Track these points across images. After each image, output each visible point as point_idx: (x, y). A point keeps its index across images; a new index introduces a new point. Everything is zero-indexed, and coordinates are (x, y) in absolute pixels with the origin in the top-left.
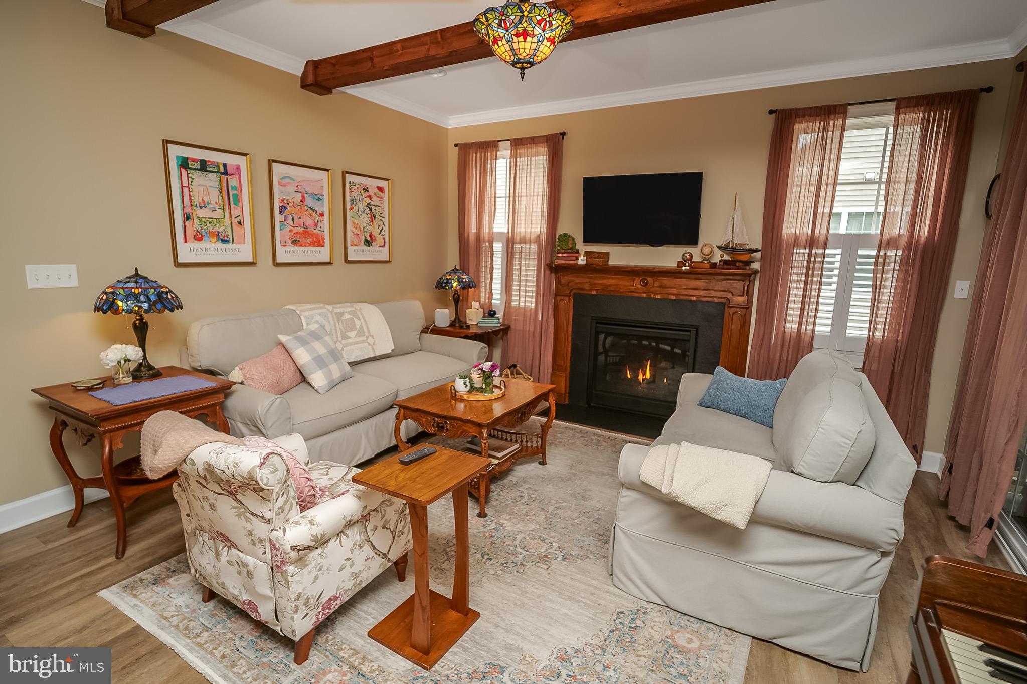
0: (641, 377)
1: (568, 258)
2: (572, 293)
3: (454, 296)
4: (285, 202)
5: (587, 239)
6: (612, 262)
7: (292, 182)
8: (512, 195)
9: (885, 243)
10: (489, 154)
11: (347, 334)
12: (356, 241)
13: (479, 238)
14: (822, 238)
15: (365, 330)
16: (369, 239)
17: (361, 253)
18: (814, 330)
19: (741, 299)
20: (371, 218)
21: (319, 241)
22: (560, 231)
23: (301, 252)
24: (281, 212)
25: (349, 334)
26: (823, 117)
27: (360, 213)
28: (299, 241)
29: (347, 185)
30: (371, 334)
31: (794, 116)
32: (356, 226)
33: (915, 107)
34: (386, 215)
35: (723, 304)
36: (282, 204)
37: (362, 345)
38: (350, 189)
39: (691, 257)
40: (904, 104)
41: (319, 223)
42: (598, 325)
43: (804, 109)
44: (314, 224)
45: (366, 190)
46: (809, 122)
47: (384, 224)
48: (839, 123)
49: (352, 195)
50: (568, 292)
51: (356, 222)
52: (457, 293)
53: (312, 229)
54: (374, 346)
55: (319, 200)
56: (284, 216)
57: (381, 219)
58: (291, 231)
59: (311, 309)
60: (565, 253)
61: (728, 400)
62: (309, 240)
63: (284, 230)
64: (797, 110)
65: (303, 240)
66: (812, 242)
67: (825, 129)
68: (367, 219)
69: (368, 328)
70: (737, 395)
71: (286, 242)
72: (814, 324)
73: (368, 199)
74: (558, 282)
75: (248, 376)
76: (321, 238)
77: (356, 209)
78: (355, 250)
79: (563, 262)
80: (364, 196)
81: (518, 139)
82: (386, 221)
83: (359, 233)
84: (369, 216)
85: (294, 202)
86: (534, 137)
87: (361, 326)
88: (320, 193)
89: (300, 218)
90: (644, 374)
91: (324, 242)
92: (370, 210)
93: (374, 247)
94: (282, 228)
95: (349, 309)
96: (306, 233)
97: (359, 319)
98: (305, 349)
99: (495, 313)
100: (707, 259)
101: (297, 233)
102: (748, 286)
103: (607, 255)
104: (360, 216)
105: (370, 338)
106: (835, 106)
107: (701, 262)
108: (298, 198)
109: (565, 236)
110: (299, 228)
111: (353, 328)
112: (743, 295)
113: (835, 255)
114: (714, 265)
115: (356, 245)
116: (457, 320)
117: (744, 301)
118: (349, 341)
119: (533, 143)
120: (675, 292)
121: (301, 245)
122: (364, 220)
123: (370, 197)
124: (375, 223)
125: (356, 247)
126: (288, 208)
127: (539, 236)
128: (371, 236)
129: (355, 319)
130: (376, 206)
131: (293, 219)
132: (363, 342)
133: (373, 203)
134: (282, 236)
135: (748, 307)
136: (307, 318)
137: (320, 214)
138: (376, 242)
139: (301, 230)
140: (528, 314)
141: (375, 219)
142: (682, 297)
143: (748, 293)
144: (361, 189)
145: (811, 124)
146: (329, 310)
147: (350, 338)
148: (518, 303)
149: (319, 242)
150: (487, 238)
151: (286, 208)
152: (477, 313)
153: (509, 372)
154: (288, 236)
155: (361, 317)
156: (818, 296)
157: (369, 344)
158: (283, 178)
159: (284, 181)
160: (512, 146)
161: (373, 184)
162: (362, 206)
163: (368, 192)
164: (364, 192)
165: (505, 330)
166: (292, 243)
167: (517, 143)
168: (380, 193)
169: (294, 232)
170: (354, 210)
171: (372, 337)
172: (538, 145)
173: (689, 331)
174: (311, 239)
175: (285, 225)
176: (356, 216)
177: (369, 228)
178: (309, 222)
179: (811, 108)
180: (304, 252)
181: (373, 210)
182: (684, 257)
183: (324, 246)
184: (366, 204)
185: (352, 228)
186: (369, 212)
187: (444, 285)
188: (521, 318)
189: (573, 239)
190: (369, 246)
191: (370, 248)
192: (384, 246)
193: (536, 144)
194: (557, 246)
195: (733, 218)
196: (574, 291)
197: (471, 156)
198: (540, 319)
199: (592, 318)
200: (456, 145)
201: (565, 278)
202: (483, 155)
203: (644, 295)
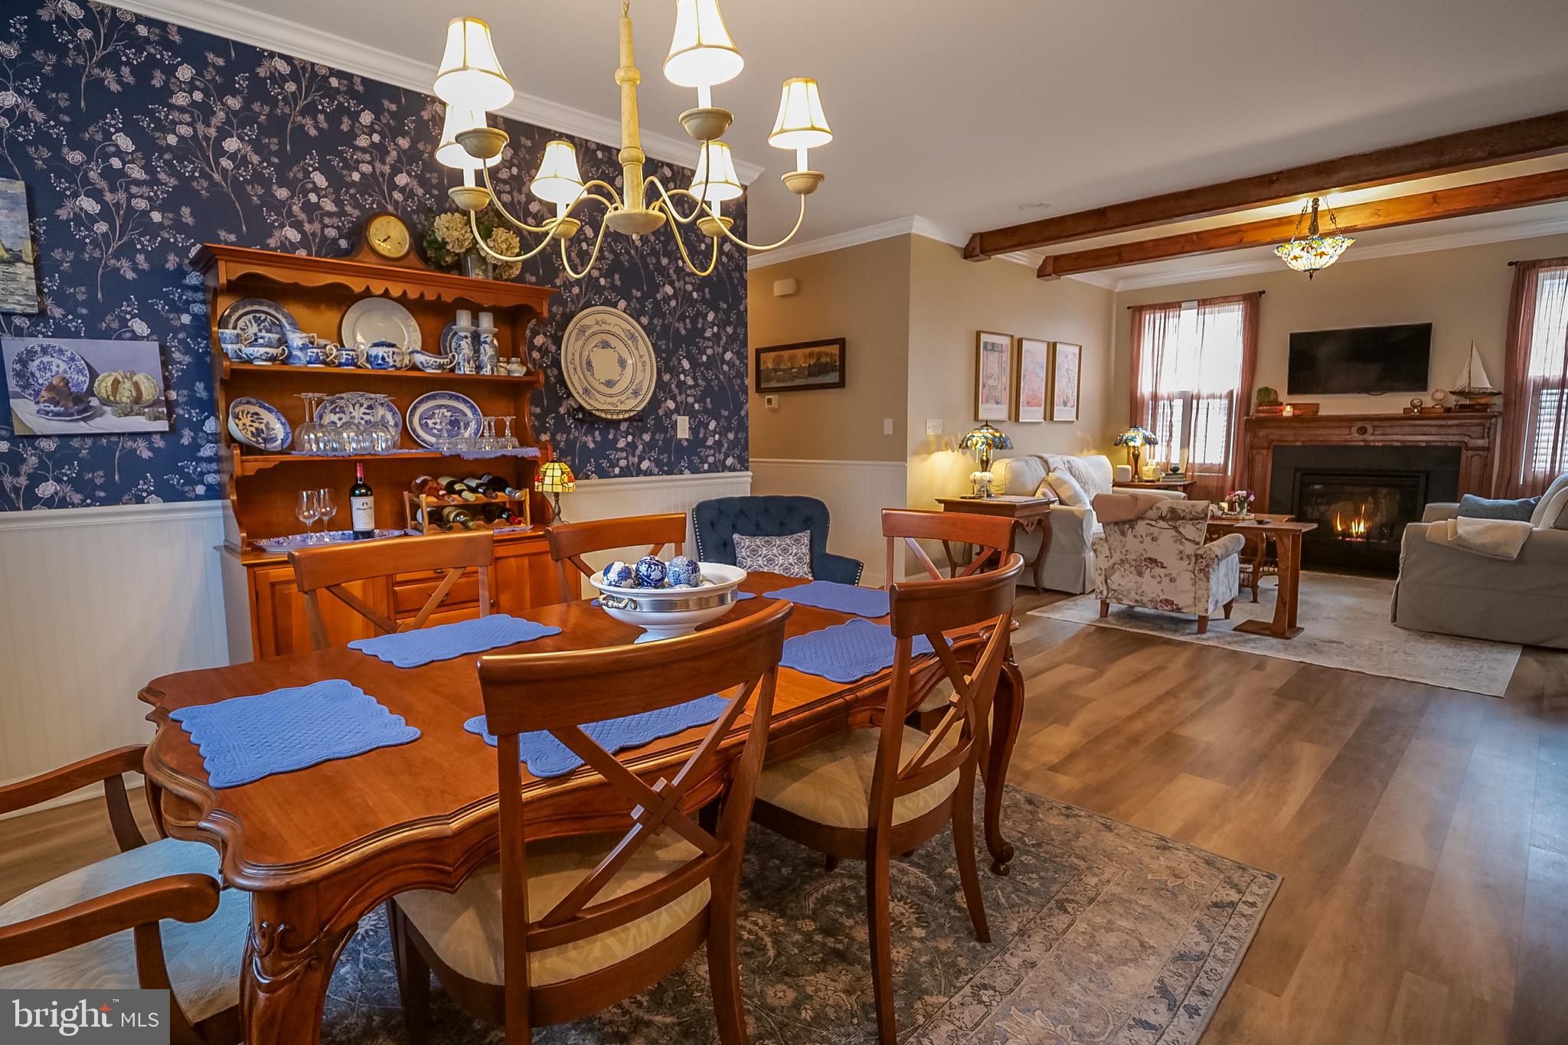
1: (1272, 410)
2: (1272, 446)
3: (1134, 452)
5: (1292, 391)
6: (1321, 413)
10: (1171, 313)
12: (1059, 402)
13: (1155, 398)
16: (1065, 400)
17: (1061, 412)
19: (1482, 442)
22: (1260, 384)
29: (1057, 353)
31: (1537, 266)
32: (1059, 389)
34: (1076, 377)
35: (1459, 447)
39: (1421, 402)
42: (1304, 476)
43: (1549, 259)
47: (1074, 387)
50: (1266, 445)
51: (1060, 385)
52: (1138, 450)
57: (1073, 381)
60: (1268, 406)
64: (1541, 261)
68: (1066, 382)
74: (1255, 436)
78: (1057, 411)
79: (1265, 415)
81: (1207, 298)
82: (1076, 383)
83: (1061, 394)
84: (1067, 379)
86: (1228, 295)
92: (1068, 374)
99: (1178, 469)
100: (1440, 404)
102: (1489, 428)
103: (1317, 406)
104: (1062, 379)
107: (1433, 407)
109: (1266, 391)
112: (1483, 438)
114: (1449, 410)
115: (1058, 406)
116: (1137, 477)
117: (1484, 443)
119: (1226, 301)
120: (1397, 438)
122: (1064, 383)
124: (1070, 385)
125: (1058, 408)
127: (1231, 391)
128: (1067, 397)
130: (1071, 370)
135: (1489, 449)
138: (1070, 403)
140: (1217, 468)
141: (1070, 382)
142: (1407, 444)
143: (1490, 435)
148: (1204, 460)
150: (1165, 396)
152: (1155, 470)
160: (1199, 305)
161: (1071, 350)
162: (1063, 371)
165: (1191, 485)
167: (1206, 302)
172: (1233, 302)
173: (1417, 476)
177: (1066, 390)
181: (1070, 374)
182: (1413, 403)
184: (1066, 369)
185: (1057, 391)
186: (1067, 376)
188: (1207, 474)
189: (1276, 392)
190: (1065, 406)
191: (1066, 408)
192: (1073, 406)
193: (1230, 301)
194: (1254, 401)
195: (1470, 364)
196: (1275, 443)
197: (1147, 316)
198: (1229, 474)
199: (1297, 469)
200: (1129, 308)
201: (1262, 433)
202: (1163, 315)
203: (1362, 444)
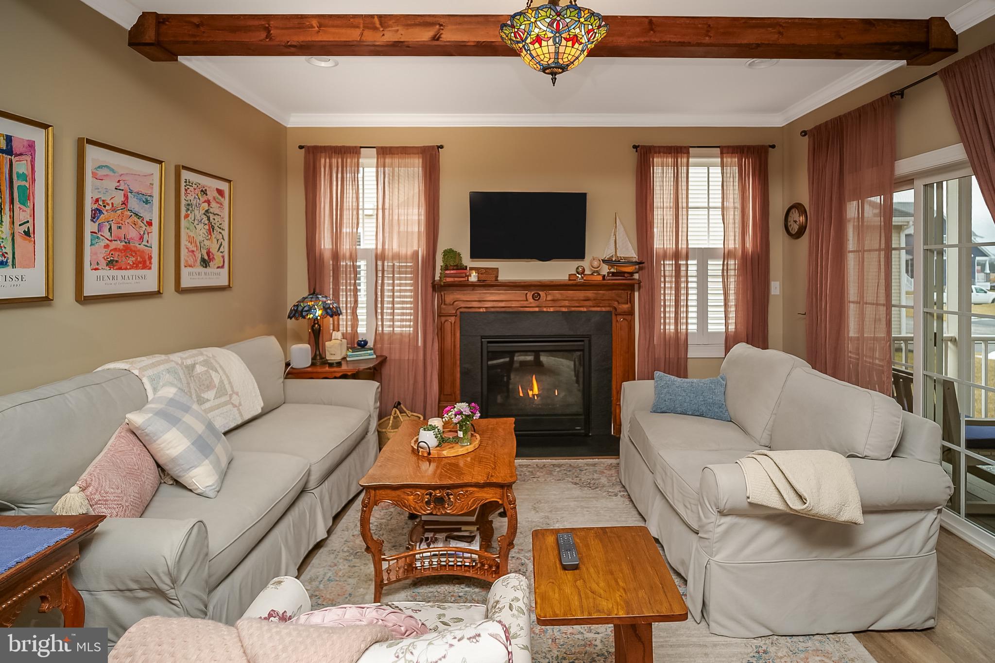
0: (530, 393)
1: (458, 275)
2: (459, 313)
3: (313, 326)
4: (101, 203)
5: (474, 255)
6: (501, 278)
7: (111, 173)
8: (380, 206)
9: (727, 255)
10: (349, 160)
11: (202, 395)
12: (191, 262)
13: (336, 256)
14: (684, 251)
15: (227, 386)
16: (206, 257)
17: (197, 277)
18: (687, 329)
19: (626, 307)
20: (209, 230)
21: (145, 262)
22: (441, 248)
23: (120, 278)
24: (94, 218)
25: (205, 395)
26: (673, 154)
27: (196, 222)
28: (117, 261)
29: (183, 184)
30: (236, 390)
31: (652, 151)
32: (191, 240)
33: (732, 153)
34: (226, 225)
35: (610, 312)
36: (96, 206)
37: (225, 409)
38: (186, 190)
39: (584, 270)
40: (726, 150)
41: (146, 236)
42: (489, 345)
43: (659, 147)
44: (139, 236)
45: (204, 192)
46: (664, 157)
47: (223, 239)
48: (685, 160)
49: (188, 198)
50: (455, 312)
51: (192, 234)
52: (317, 323)
53: (135, 244)
54: (240, 407)
55: (147, 202)
56: (97, 223)
57: (221, 231)
58: (107, 246)
59: (153, 365)
60: (453, 269)
61: (685, 402)
62: (131, 260)
63: (97, 245)
64: (654, 147)
65: (123, 261)
66: (677, 256)
67: (676, 165)
68: (204, 231)
69: (230, 383)
70: (692, 395)
71: (98, 264)
72: (687, 324)
73: (206, 204)
74: (442, 301)
75: (97, 497)
76: (147, 257)
77: (192, 216)
78: (189, 274)
79: (451, 279)
80: (202, 199)
81: (386, 148)
82: (226, 233)
83: (195, 249)
84: (207, 227)
85: (112, 204)
86: (406, 147)
87: (221, 382)
88: (149, 192)
89: (120, 227)
90: (532, 390)
91: (150, 263)
92: (209, 219)
93: (212, 270)
94: (93, 242)
95: (201, 358)
96: (127, 250)
97: (216, 371)
98: (178, 429)
99: (366, 343)
100: (597, 272)
101: (115, 249)
102: (630, 294)
103: (496, 271)
104: (197, 226)
105: (235, 396)
106: (681, 147)
107: (592, 274)
108: (119, 198)
109: (450, 254)
110: (119, 242)
111: (209, 387)
112: (627, 303)
113: (693, 266)
114: (604, 277)
115: (190, 266)
116: (318, 357)
117: (628, 308)
118: (207, 405)
119: (405, 154)
120: (567, 304)
121: (120, 269)
122: (201, 233)
123: (208, 202)
124: (214, 236)
125: (189, 269)
126: (104, 212)
127: (416, 253)
128: (208, 253)
129: (211, 371)
130: (215, 214)
131: (110, 229)
132: (225, 404)
133: (211, 210)
134: (93, 254)
135: (631, 313)
136: (152, 380)
137: (147, 222)
138: (215, 262)
139: (120, 245)
140: (407, 340)
141: (213, 231)
142: (573, 309)
143: (632, 302)
144: (198, 191)
145: (665, 160)
146: (177, 364)
147: (208, 400)
148: (392, 329)
149: (143, 263)
150: (348, 254)
151: (101, 212)
152: (341, 345)
153: (398, 412)
154: (102, 253)
155: (219, 369)
156: (687, 300)
157: (235, 406)
158: (99, 167)
159: (101, 172)
160: (378, 153)
161: (212, 184)
162: (199, 213)
163: (207, 195)
164: (202, 195)
165: (383, 361)
166: (107, 265)
167: (384, 152)
168: (220, 197)
169: (111, 248)
170: (189, 218)
171: (237, 394)
172: (411, 155)
173: (583, 341)
174: (134, 259)
175: (98, 238)
176: (192, 227)
177: (207, 243)
178: (133, 233)
179: (664, 147)
180: (123, 278)
181: (211, 219)
182: (578, 271)
183: (150, 268)
184: (204, 211)
185: (187, 243)
186: (207, 222)
187: (304, 314)
188: (397, 346)
189: (460, 255)
190: (206, 267)
191: (208, 270)
192: (223, 267)
193: (408, 154)
194: (439, 263)
195: (615, 235)
196: (462, 310)
197: (323, 161)
198: (420, 344)
199: (482, 337)
200: (301, 147)
201: (450, 297)
202: (340, 160)
203: (537, 309)
